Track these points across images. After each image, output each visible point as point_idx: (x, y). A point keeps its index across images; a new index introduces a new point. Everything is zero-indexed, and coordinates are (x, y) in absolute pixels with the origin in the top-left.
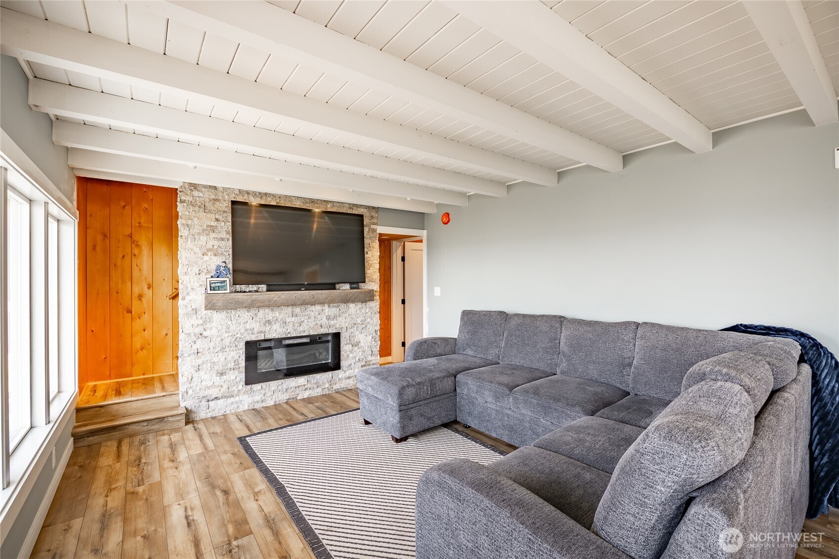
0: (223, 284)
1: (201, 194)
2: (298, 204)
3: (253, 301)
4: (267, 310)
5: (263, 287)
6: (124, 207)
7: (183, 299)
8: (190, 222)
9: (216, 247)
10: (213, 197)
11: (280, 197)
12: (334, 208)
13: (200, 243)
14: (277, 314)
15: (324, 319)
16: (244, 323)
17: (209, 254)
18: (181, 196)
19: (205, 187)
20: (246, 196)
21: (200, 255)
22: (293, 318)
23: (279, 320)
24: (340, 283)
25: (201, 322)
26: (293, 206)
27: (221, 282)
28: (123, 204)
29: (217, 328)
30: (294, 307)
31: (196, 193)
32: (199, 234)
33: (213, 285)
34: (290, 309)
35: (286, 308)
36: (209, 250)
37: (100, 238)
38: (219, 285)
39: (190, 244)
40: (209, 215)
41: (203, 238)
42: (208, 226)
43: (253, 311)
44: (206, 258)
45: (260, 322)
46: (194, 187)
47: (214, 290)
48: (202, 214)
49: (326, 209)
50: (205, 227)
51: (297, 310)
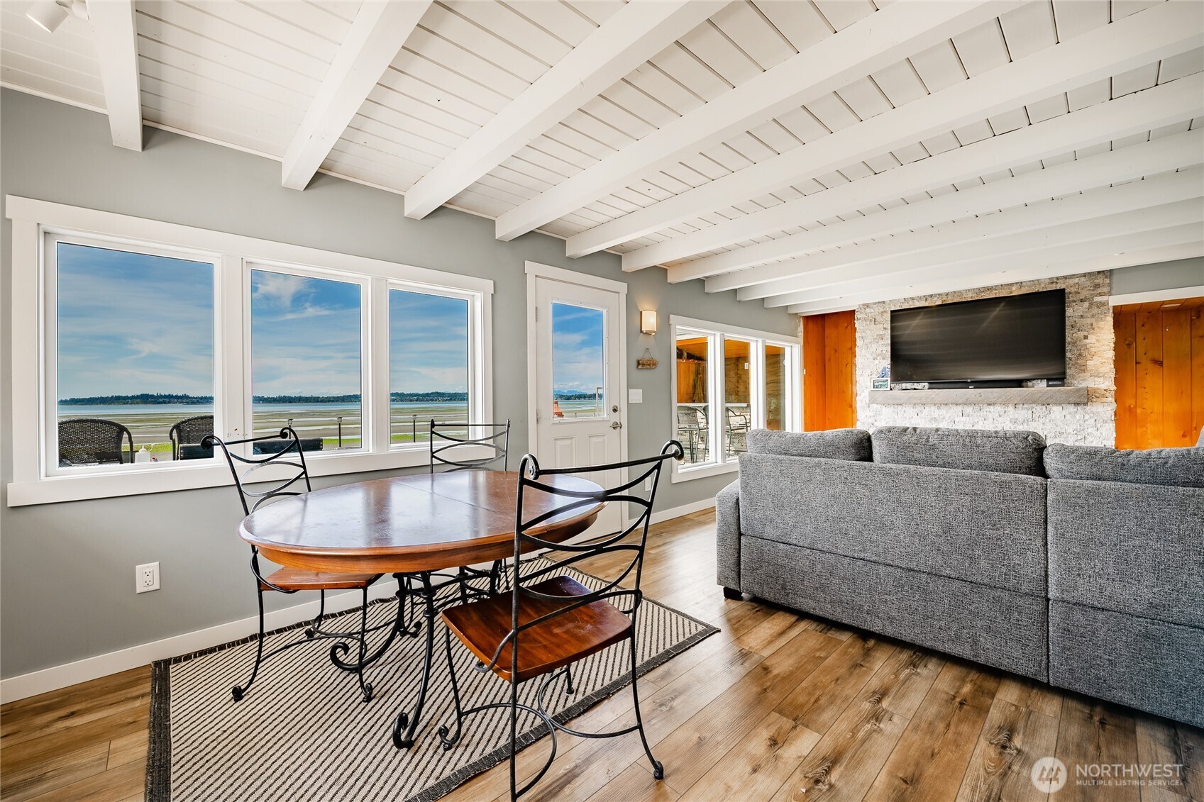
0: (886, 383)
1: (872, 310)
2: (969, 297)
3: (910, 398)
4: (933, 408)
5: (927, 385)
6: (847, 327)
7: (860, 395)
8: (864, 335)
9: (884, 352)
10: (882, 310)
11: (947, 295)
12: (1023, 289)
13: (872, 350)
14: (945, 412)
15: (1008, 422)
16: (909, 418)
17: (878, 358)
18: (857, 315)
19: (875, 303)
20: (911, 303)
21: (872, 360)
22: (964, 418)
23: (947, 418)
24: (1034, 379)
25: (872, 414)
26: (964, 300)
27: (883, 381)
28: (846, 325)
29: (885, 420)
30: (965, 407)
31: (868, 310)
32: (871, 343)
33: (876, 384)
34: (960, 408)
35: (955, 407)
36: (878, 355)
37: (833, 352)
38: (881, 383)
39: (864, 352)
40: (878, 326)
41: (874, 346)
42: (877, 335)
43: (919, 408)
44: (876, 362)
45: (925, 418)
46: (867, 305)
47: (877, 388)
48: (873, 326)
49: (1011, 292)
50: (875, 337)
51: (969, 410)
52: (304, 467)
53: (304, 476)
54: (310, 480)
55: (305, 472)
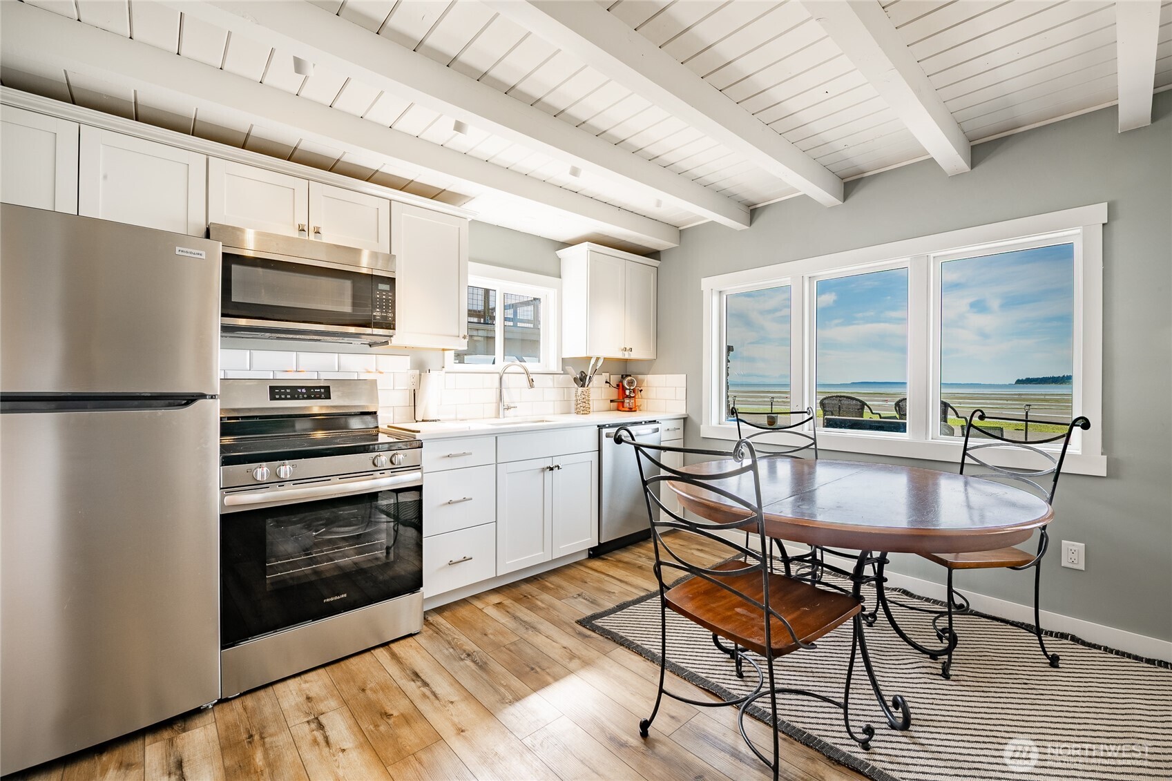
52: (815, 439)
53: (813, 446)
54: (818, 451)
55: (815, 443)
